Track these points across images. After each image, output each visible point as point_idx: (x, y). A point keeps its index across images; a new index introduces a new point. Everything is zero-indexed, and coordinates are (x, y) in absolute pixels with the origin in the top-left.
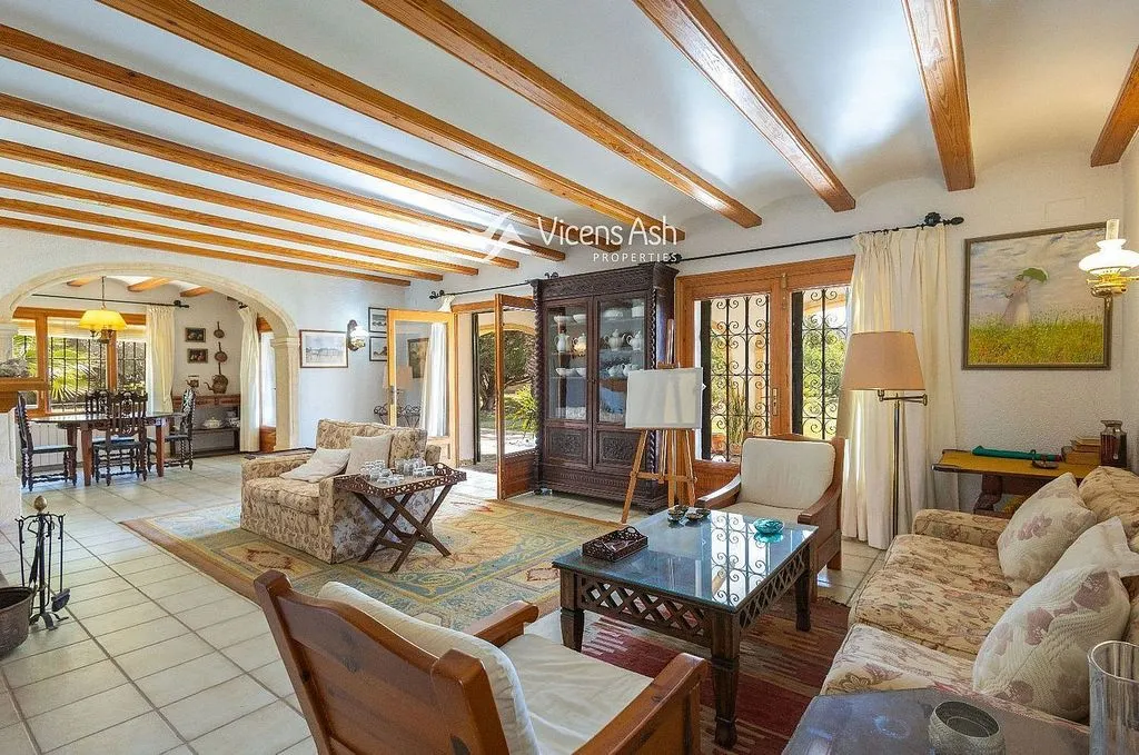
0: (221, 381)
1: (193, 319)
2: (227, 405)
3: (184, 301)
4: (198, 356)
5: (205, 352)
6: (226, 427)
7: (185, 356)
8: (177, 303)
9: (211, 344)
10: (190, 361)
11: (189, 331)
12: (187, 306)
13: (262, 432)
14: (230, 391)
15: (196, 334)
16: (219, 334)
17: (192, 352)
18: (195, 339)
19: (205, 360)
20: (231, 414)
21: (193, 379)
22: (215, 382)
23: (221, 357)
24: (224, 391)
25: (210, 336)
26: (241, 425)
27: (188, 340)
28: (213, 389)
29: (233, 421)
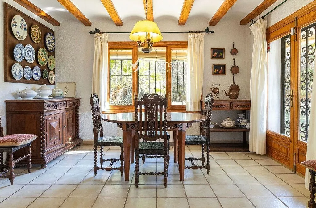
0: (235, 88)
1: (216, 42)
2: (238, 109)
3: (211, 29)
4: (219, 70)
5: (224, 66)
6: (238, 127)
7: (210, 70)
8: (207, 31)
9: (228, 61)
10: (214, 74)
11: (214, 51)
12: (212, 32)
13: (269, 137)
14: (242, 96)
15: (218, 53)
16: (234, 52)
17: (216, 67)
18: (217, 57)
19: (224, 73)
20: (241, 116)
21: (215, 87)
22: (231, 89)
23: (235, 70)
24: (236, 97)
25: (227, 54)
26: (251, 126)
27: (213, 57)
28: (229, 95)
29: (243, 122)
